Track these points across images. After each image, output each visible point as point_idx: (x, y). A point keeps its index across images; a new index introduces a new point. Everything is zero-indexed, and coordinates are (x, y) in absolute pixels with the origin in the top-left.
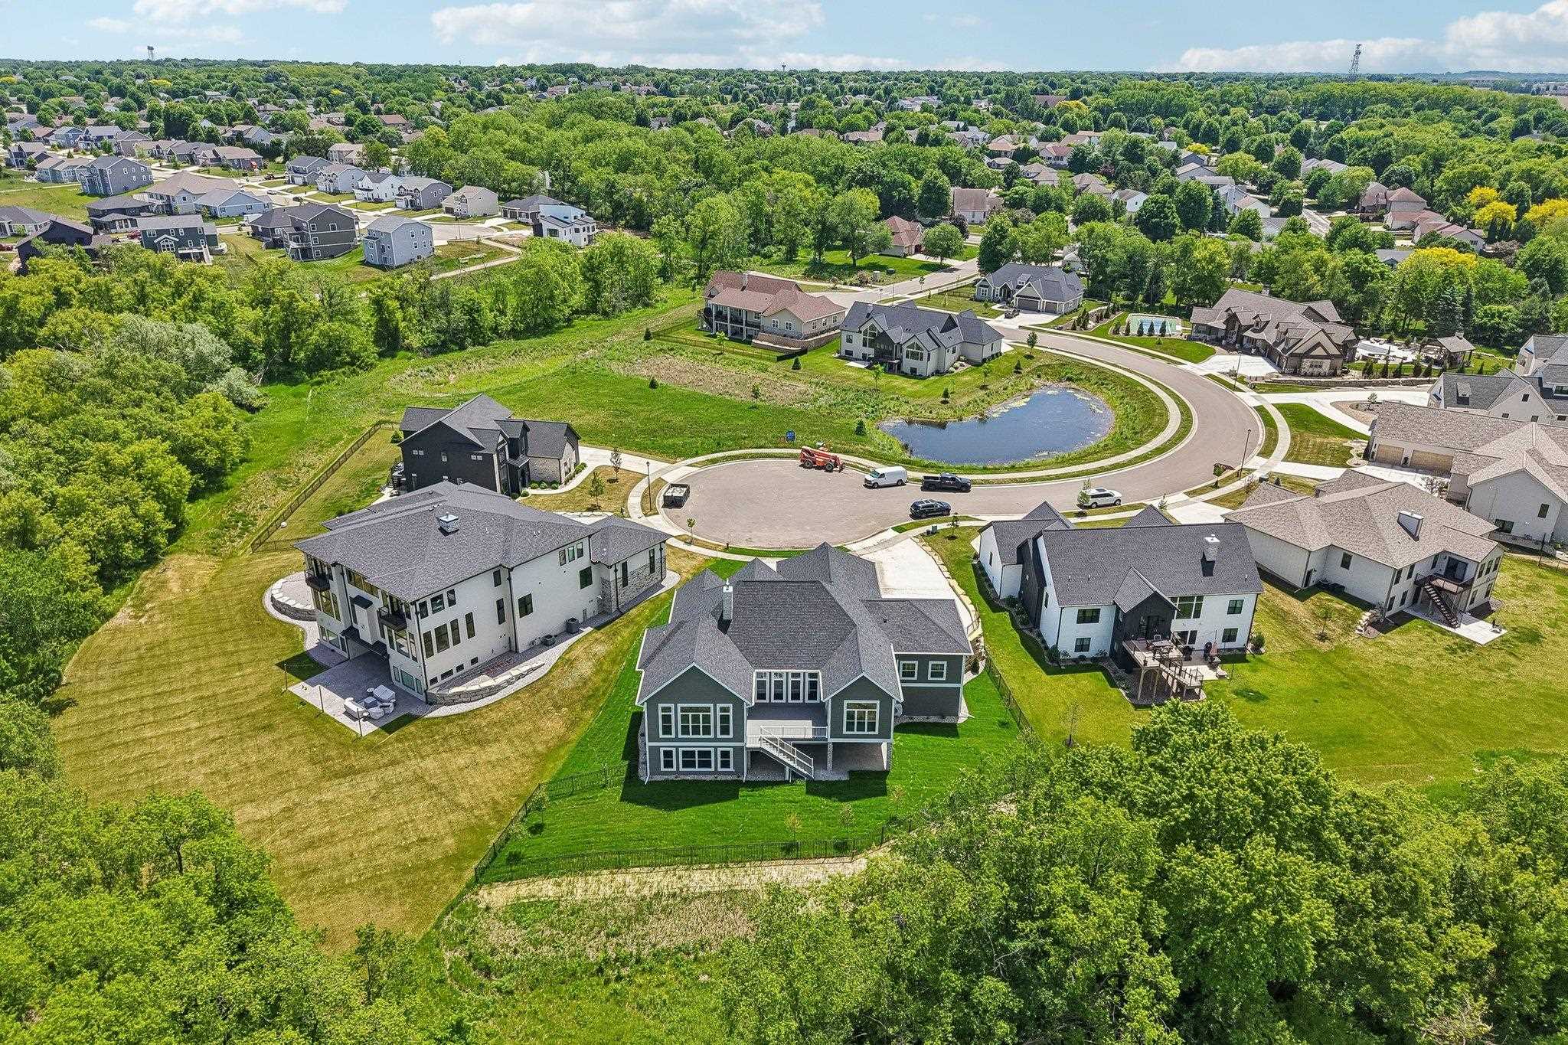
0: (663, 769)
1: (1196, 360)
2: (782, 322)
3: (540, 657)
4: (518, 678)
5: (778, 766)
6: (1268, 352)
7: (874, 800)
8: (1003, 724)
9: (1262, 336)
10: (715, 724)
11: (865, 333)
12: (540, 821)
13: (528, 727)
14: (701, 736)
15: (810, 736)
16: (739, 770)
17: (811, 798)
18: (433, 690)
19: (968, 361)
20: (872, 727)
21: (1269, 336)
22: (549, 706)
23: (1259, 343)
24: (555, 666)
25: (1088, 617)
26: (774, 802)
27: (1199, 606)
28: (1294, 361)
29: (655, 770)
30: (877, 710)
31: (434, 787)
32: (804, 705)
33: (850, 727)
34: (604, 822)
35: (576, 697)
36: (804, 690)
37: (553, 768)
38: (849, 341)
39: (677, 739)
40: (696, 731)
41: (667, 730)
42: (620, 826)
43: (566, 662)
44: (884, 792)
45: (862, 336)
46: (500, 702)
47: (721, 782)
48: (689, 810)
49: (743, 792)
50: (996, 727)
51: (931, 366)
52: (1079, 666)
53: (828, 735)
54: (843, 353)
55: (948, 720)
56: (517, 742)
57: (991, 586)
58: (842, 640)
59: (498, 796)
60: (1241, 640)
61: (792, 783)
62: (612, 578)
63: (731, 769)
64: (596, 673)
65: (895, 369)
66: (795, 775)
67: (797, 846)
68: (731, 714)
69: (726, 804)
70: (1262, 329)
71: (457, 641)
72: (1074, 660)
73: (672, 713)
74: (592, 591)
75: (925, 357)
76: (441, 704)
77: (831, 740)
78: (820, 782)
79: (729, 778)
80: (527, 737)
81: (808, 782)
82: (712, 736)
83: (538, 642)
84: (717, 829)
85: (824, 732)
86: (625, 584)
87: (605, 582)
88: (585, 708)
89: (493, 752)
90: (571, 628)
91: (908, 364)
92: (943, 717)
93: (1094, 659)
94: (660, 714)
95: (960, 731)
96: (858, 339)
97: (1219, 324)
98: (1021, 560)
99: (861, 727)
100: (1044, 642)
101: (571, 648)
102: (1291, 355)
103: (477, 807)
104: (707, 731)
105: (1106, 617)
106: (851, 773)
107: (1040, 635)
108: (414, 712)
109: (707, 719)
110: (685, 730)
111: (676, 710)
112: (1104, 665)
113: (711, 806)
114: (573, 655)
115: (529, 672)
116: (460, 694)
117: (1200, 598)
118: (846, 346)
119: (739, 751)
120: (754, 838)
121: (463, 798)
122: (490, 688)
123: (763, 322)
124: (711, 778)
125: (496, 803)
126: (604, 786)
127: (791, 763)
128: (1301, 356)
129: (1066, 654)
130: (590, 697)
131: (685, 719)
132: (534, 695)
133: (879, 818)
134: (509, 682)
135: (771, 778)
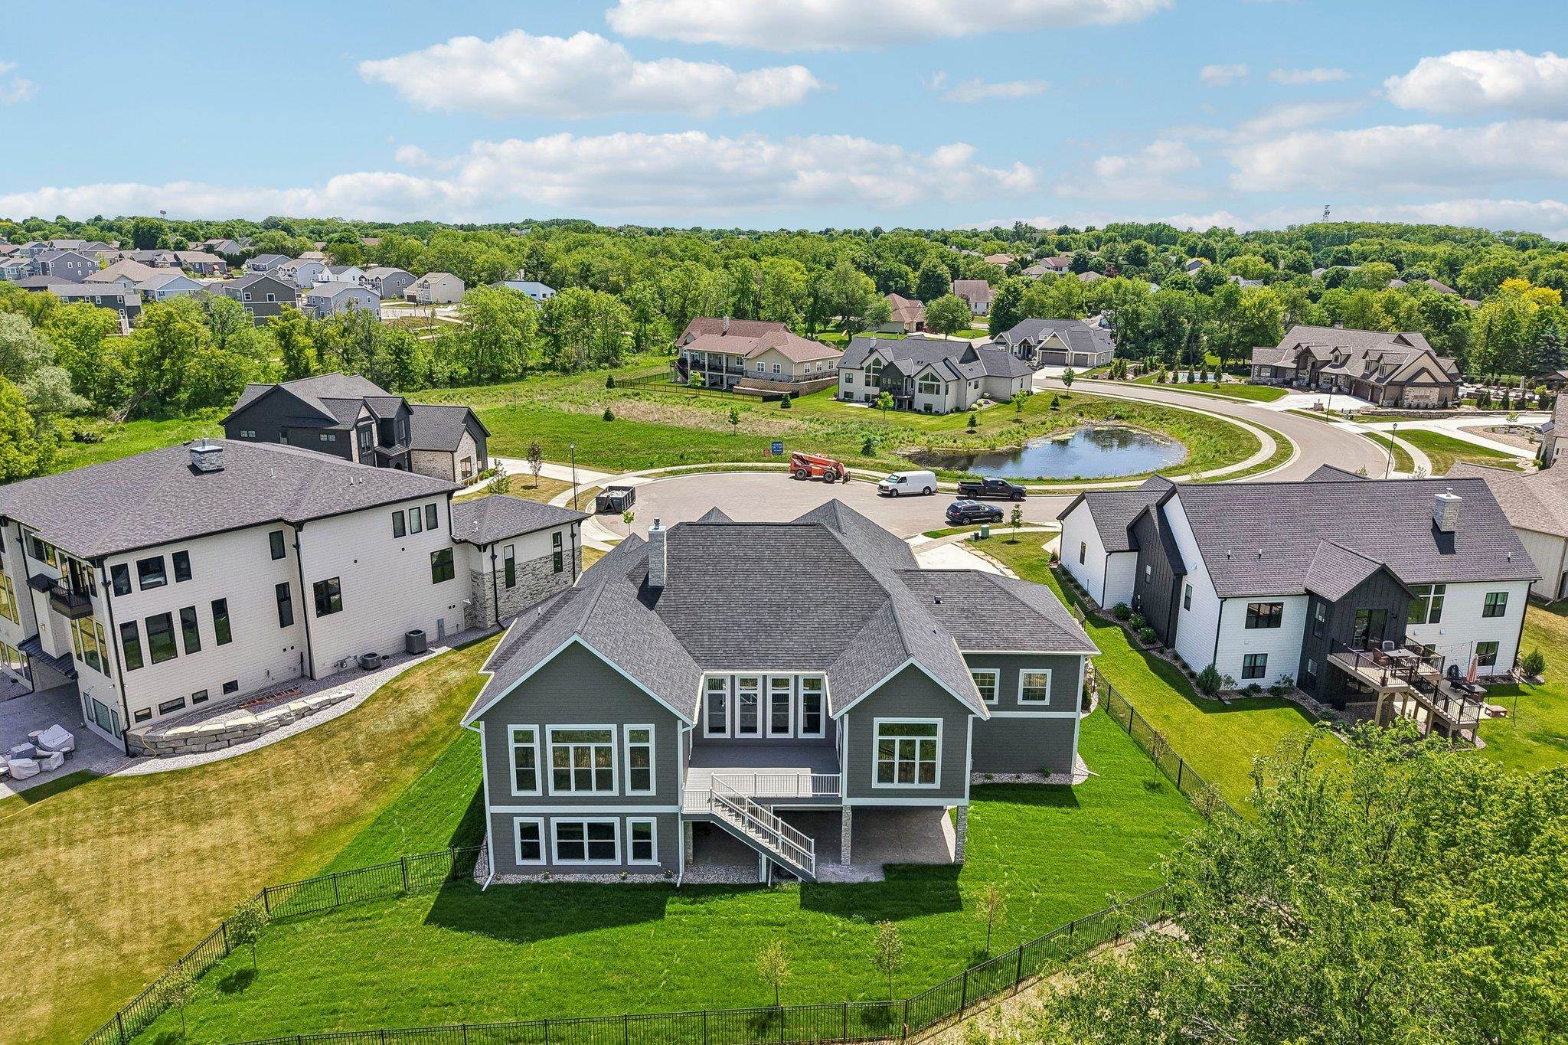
0: (520, 861)
1: (1267, 399)
2: (768, 364)
3: (347, 685)
4: (301, 714)
5: (743, 852)
6: (1355, 388)
7: (936, 920)
8: (1153, 787)
9: (1345, 370)
10: (621, 768)
11: (868, 370)
12: (247, 965)
13: (294, 790)
14: (594, 792)
15: (810, 794)
16: (669, 863)
17: (811, 915)
18: (139, 730)
19: (992, 398)
20: (928, 774)
21: (1356, 369)
22: (343, 758)
23: (1341, 381)
24: (373, 699)
25: (1263, 618)
26: (734, 924)
27: (1438, 601)
28: (1393, 391)
29: (505, 864)
30: (939, 739)
31: (65, 898)
32: (796, 745)
33: (886, 774)
34: (378, 968)
35: (393, 745)
36: (797, 716)
37: (313, 865)
38: (849, 380)
39: (545, 800)
40: (583, 781)
41: (526, 780)
42: (411, 976)
43: (394, 693)
44: (955, 904)
45: (864, 373)
46: (257, 753)
47: (634, 887)
48: (560, 941)
49: (673, 906)
50: (1143, 792)
51: (950, 401)
52: (1250, 700)
53: (843, 793)
54: (842, 396)
55: (1055, 779)
56: (263, 818)
57: (1085, 594)
58: (866, 619)
59: (185, 914)
60: (1503, 665)
61: (773, 888)
62: (487, 568)
63: (654, 861)
64: (437, 711)
65: (905, 404)
66: (779, 871)
67: (781, 1015)
68: (651, 745)
69: (636, 928)
70: (1342, 365)
71: (193, 646)
72: (1243, 692)
73: (536, 745)
74: (454, 591)
75: (942, 390)
76: (151, 756)
77: (848, 802)
78: (829, 886)
79: (651, 879)
80: (287, 809)
81: (805, 887)
82: (615, 792)
83: (351, 664)
84: (615, 980)
85: (835, 784)
86: (510, 582)
87: (476, 577)
88: (406, 761)
89: (208, 835)
90: (413, 644)
91: (921, 399)
92: (1047, 775)
93: (1274, 690)
94: (512, 745)
95: (1078, 797)
96: (860, 377)
97: (1288, 363)
98: (1135, 545)
99: (906, 774)
100: (1185, 666)
101: (406, 673)
102: (1390, 384)
103: (135, 938)
104: (605, 780)
105: (1294, 615)
106: (888, 869)
107: (1177, 657)
108: (96, 767)
109: (604, 753)
110: (562, 780)
111: (543, 740)
112: (1294, 698)
113: (605, 933)
114: (405, 684)
115: (322, 706)
116: (186, 738)
117: (1440, 588)
118: (844, 387)
119: (668, 822)
120: (691, 999)
121: (112, 920)
122: (244, 728)
123: (746, 366)
124: (615, 879)
125: (176, 927)
126: (401, 895)
127: (772, 848)
128: (1402, 385)
129: (1229, 681)
130: (418, 746)
131: (561, 756)
132: (322, 741)
133: (952, 955)
134: (282, 722)
135: (733, 879)
